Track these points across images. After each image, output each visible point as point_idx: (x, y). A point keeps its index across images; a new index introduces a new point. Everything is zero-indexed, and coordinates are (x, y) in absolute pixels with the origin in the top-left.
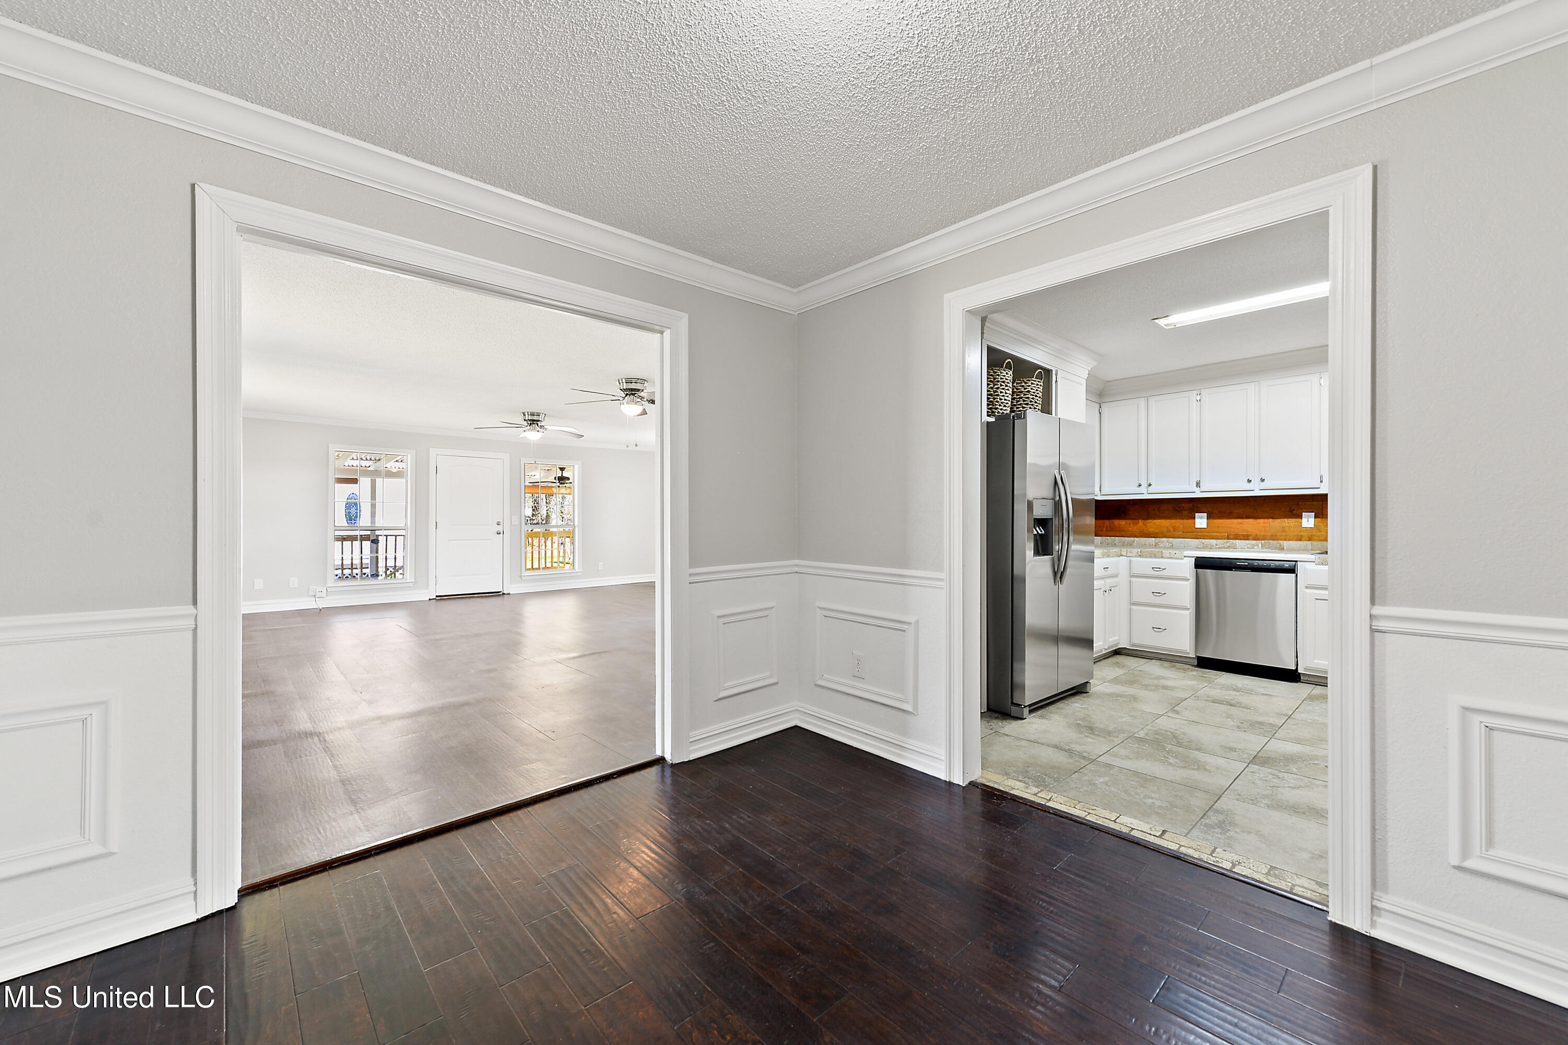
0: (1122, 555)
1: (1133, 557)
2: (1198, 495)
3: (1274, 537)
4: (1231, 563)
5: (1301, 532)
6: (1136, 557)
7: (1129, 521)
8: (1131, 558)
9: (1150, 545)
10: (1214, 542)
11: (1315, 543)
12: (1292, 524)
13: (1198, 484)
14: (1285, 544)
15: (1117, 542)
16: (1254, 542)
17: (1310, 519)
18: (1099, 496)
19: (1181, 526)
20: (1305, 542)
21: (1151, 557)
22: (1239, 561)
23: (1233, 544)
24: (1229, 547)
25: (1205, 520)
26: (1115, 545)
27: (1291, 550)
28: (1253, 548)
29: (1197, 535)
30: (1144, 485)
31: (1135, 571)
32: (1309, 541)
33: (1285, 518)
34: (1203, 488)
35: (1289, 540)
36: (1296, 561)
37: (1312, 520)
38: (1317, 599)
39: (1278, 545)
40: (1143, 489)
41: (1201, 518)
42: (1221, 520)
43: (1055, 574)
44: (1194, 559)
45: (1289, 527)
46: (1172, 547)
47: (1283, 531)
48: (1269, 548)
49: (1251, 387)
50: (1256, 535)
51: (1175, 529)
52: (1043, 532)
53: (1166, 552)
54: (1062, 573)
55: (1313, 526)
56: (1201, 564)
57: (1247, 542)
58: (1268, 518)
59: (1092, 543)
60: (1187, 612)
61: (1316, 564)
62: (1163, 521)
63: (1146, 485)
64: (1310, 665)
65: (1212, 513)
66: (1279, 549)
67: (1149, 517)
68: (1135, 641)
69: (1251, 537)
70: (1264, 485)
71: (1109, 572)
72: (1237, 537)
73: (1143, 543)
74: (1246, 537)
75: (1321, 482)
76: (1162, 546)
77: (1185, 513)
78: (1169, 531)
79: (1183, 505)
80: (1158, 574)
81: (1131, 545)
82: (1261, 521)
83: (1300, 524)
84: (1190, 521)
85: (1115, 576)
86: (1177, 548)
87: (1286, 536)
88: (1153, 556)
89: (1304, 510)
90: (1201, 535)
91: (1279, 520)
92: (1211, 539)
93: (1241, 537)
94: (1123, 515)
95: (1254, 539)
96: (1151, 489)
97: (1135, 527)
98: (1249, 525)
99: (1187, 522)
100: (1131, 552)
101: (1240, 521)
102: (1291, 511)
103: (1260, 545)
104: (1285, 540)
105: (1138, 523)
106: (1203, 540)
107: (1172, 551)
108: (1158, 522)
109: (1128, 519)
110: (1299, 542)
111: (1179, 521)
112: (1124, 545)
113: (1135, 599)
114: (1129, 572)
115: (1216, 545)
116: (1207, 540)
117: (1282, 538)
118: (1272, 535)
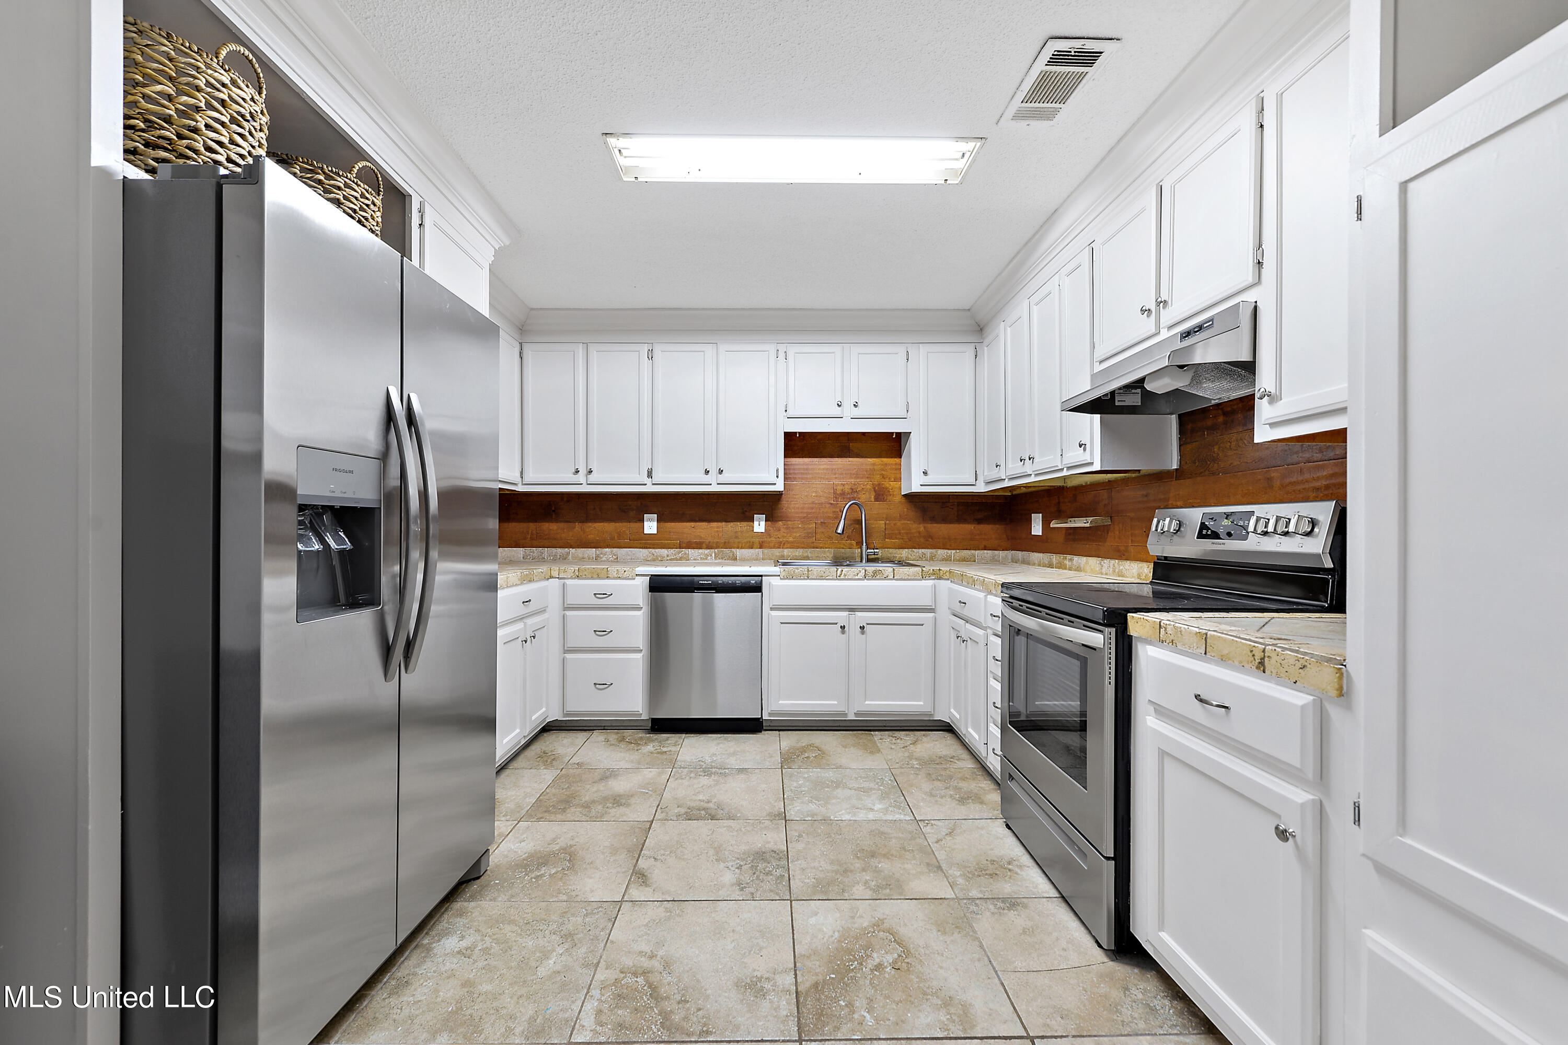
0: (551, 577)
1: (568, 579)
2: (650, 488)
3: (727, 545)
4: (692, 582)
5: (752, 537)
6: (571, 578)
7: (562, 525)
8: (566, 581)
9: (589, 559)
10: (664, 552)
11: (766, 551)
12: (744, 529)
13: (650, 474)
14: (739, 552)
15: (545, 555)
16: (707, 551)
17: (761, 523)
18: (520, 485)
19: (627, 532)
20: (757, 550)
21: (592, 578)
22: (702, 578)
23: (685, 554)
24: (681, 559)
25: (655, 524)
26: (542, 560)
27: (745, 561)
28: (706, 559)
29: (645, 543)
30: (583, 471)
31: (570, 601)
32: (760, 548)
33: (737, 522)
34: (657, 478)
35: (741, 548)
36: (761, 576)
37: (763, 523)
38: (782, 623)
39: (731, 555)
40: (581, 477)
41: (650, 520)
42: (673, 524)
43: (387, 651)
44: (649, 578)
45: (742, 532)
46: (616, 560)
47: (737, 537)
48: (722, 558)
49: (709, 350)
50: (710, 542)
51: (620, 535)
52: (348, 546)
53: (613, 569)
54: (410, 645)
55: (764, 531)
56: (659, 585)
57: (700, 551)
58: (721, 521)
59: (493, 558)
60: (639, 656)
61: (781, 579)
62: (606, 524)
63: (585, 472)
64: (774, 707)
65: (663, 514)
66: (732, 559)
67: (588, 519)
68: (570, 707)
69: (704, 545)
70: (722, 478)
71: (532, 607)
72: (690, 546)
73: (581, 555)
74: (698, 546)
75: (777, 477)
76: (604, 559)
77: (632, 514)
78: (613, 539)
79: (630, 503)
80: (602, 601)
81: (564, 558)
82: (715, 524)
83: (751, 528)
84: (638, 525)
85: (542, 611)
86: (625, 562)
87: (738, 542)
88: (595, 576)
89: (755, 512)
90: (651, 544)
91: (732, 524)
92: (661, 548)
93: (694, 545)
94: (554, 516)
95: (708, 548)
96: (593, 478)
97: (571, 534)
98: (703, 530)
99: (634, 526)
100: (565, 571)
101: (693, 524)
102: (744, 513)
103: (713, 555)
104: (738, 548)
105: (575, 527)
106: (653, 550)
107: (621, 568)
108: (597, 525)
109: (561, 522)
110: (751, 550)
111: (625, 524)
112: (555, 560)
113: (570, 644)
114: (562, 601)
115: (668, 556)
116: (657, 550)
117: (735, 546)
118: (725, 542)
